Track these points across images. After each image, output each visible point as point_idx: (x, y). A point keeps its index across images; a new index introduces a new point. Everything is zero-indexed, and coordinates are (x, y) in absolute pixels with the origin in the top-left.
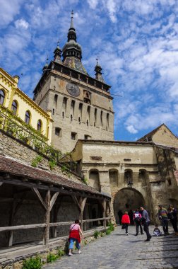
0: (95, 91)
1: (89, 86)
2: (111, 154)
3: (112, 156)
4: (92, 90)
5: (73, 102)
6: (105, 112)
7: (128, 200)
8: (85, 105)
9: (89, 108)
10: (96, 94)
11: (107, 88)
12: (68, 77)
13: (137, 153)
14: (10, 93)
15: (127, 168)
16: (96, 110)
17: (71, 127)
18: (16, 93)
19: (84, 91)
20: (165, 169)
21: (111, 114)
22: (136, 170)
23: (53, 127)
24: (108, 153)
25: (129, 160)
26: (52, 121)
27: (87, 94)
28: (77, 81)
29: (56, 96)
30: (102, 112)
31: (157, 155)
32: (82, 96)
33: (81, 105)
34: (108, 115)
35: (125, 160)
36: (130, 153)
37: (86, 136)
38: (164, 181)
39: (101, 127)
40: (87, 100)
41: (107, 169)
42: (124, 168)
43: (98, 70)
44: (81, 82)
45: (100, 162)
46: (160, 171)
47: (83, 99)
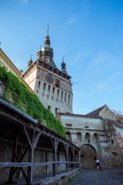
0: (62, 80)
1: (59, 76)
3: (78, 124)
4: (60, 79)
5: (49, 86)
6: (68, 94)
7: (84, 152)
8: (56, 89)
9: (58, 90)
10: (63, 82)
11: (69, 78)
12: (47, 70)
13: (92, 123)
15: (87, 132)
16: (62, 92)
17: (47, 103)
19: (56, 79)
20: (109, 134)
21: (71, 95)
22: (92, 133)
24: (76, 122)
25: (88, 127)
27: (58, 82)
28: (51, 73)
29: (40, 82)
30: (66, 93)
31: (104, 125)
32: (55, 82)
33: (54, 88)
34: (69, 95)
35: (85, 127)
37: (56, 109)
38: (109, 141)
39: (65, 103)
40: (57, 85)
41: (76, 132)
42: (85, 132)
43: (63, 65)
44: (54, 74)
45: (71, 127)
46: (106, 135)
47: (55, 85)
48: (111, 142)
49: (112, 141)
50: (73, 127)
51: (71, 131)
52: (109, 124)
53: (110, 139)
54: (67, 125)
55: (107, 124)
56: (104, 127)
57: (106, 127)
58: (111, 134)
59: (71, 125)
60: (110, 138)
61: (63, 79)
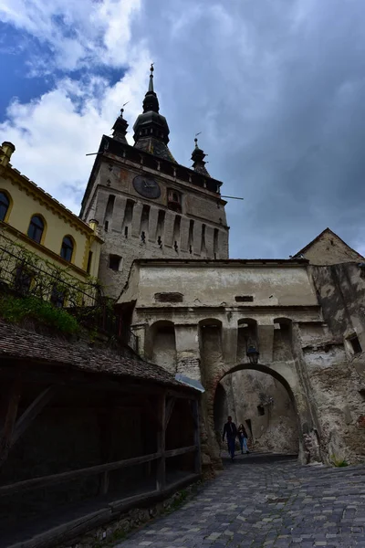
0: (190, 190)
1: (179, 181)
2: (204, 287)
3: (208, 292)
4: (183, 187)
5: (146, 209)
6: (210, 227)
8: (171, 214)
9: (178, 219)
10: (192, 195)
11: (215, 185)
12: (137, 165)
13: (266, 284)
16: (192, 222)
19: (168, 189)
20: (340, 313)
21: (221, 230)
22: (266, 321)
24: (199, 285)
25: (250, 299)
26: (99, 241)
27: (175, 196)
28: (154, 172)
29: (112, 199)
30: (204, 227)
31: (317, 284)
32: (163, 199)
33: (162, 215)
34: (216, 231)
35: (238, 299)
36: (250, 283)
38: (341, 345)
39: (203, 255)
40: (175, 206)
41: (194, 320)
42: (237, 317)
43: (198, 156)
44: (164, 175)
45: (180, 305)
46: (328, 321)
47: (165, 204)
48: (348, 346)
49: (355, 341)
50: (189, 302)
51: (176, 320)
52: (334, 275)
53: (346, 334)
54: (162, 297)
55: (327, 275)
56: (318, 293)
57: (324, 289)
58: (347, 314)
59: (177, 297)
60: (343, 329)
61: (196, 188)
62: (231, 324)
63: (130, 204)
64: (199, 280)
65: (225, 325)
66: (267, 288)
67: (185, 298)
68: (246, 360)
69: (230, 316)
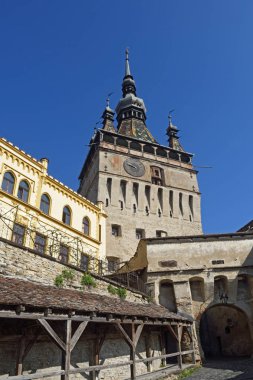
0: (168, 165)
1: (159, 159)
2: (191, 255)
3: (193, 258)
4: (162, 163)
5: (136, 186)
6: (186, 195)
7: (229, 321)
8: (154, 188)
9: (160, 191)
10: (170, 169)
11: (187, 157)
12: (125, 150)
13: (233, 250)
14: (37, 184)
15: (217, 274)
16: (171, 193)
17: (134, 222)
18: (45, 183)
19: (151, 167)
22: (232, 276)
23: (108, 225)
24: (187, 255)
26: (105, 216)
27: (157, 172)
28: (139, 154)
29: (109, 180)
30: (180, 195)
32: (148, 175)
33: (148, 189)
34: (191, 197)
35: (214, 263)
36: (221, 251)
37: (159, 233)
40: (155, 180)
41: (186, 278)
42: (214, 275)
43: (171, 133)
44: (146, 155)
45: (174, 269)
47: (150, 180)
50: (181, 266)
51: (174, 278)
54: (164, 264)
59: (173, 264)
61: (172, 162)
62: (209, 280)
63: (123, 184)
64: (187, 251)
65: (206, 281)
66: (233, 255)
67: (178, 264)
68: (219, 301)
69: (208, 275)
